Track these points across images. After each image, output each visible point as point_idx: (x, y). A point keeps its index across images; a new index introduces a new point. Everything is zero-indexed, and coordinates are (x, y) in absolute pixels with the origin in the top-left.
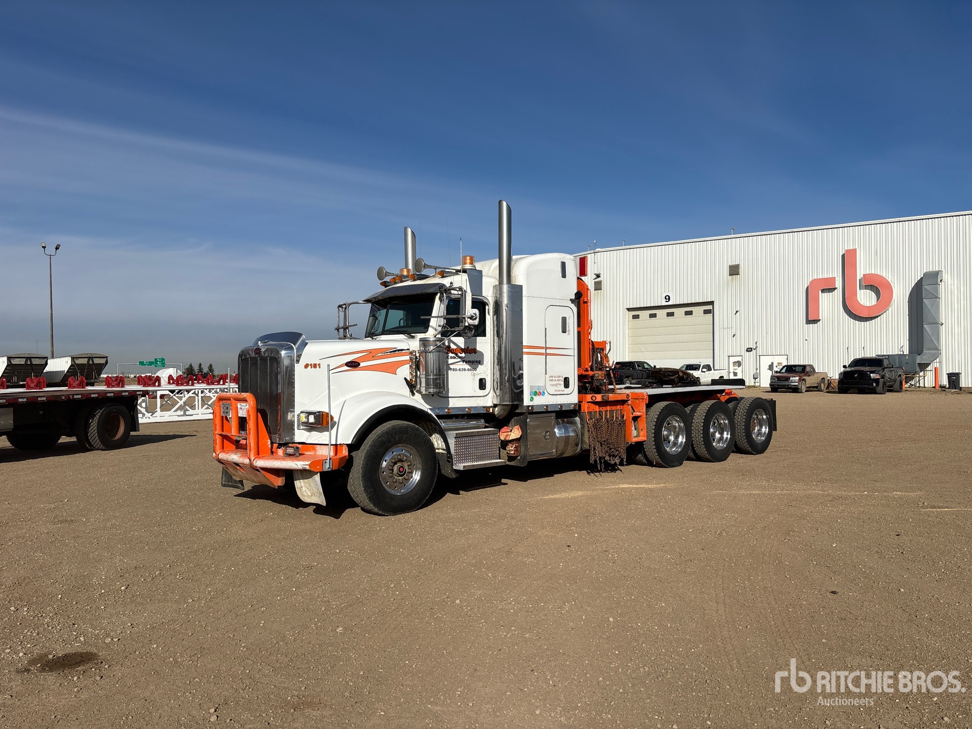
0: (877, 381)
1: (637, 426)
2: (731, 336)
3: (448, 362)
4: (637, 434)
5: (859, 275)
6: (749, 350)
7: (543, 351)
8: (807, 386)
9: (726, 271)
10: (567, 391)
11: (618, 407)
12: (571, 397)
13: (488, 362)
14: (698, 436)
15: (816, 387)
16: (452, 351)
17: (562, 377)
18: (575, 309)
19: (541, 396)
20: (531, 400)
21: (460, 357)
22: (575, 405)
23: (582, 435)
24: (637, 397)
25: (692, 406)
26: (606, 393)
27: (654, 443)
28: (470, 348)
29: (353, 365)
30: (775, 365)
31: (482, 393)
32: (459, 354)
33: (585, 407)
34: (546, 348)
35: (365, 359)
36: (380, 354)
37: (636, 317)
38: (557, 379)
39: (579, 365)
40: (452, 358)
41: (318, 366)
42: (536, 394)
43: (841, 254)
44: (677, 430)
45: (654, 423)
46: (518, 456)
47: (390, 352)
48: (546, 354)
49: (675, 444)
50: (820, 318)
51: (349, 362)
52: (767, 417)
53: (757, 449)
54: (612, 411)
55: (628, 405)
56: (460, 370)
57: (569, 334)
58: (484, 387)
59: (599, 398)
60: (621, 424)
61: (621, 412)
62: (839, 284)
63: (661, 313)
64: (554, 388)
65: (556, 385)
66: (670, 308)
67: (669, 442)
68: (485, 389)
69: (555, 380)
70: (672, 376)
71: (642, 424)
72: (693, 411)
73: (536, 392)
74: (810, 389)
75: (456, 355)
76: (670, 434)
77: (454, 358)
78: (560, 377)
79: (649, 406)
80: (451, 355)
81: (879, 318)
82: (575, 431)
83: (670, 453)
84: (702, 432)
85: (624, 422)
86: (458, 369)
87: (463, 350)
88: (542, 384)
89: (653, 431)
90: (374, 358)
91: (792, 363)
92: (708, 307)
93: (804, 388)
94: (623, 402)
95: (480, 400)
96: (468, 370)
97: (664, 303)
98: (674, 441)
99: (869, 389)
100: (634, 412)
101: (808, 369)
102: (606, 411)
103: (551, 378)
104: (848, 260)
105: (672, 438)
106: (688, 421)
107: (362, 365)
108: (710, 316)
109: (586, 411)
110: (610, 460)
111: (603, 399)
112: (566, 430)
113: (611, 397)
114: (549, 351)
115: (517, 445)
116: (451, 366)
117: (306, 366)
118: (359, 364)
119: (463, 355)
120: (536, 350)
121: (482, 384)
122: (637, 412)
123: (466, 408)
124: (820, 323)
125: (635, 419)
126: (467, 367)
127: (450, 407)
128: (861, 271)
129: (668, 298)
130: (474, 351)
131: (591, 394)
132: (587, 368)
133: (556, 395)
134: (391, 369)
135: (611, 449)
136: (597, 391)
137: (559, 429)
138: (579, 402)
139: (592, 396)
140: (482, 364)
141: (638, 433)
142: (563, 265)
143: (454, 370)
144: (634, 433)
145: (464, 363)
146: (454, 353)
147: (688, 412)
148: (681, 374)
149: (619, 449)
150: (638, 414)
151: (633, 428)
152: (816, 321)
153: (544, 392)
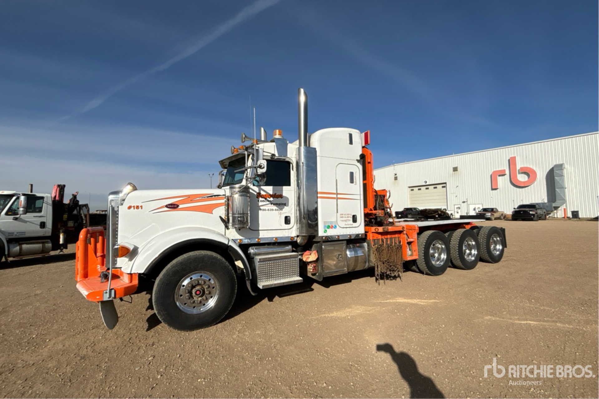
0: (534, 215)
1: (411, 248)
2: (455, 197)
3: (258, 204)
4: (410, 254)
5: (518, 167)
6: (464, 202)
7: (335, 196)
8: (495, 217)
9: (452, 170)
10: (355, 225)
11: (397, 236)
12: (359, 229)
13: (292, 205)
14: (455, 253)
15: (499, 218)
16: (263, 197)
17: (351, 215)
18: (361, 167)
19: (333, 229)
20: (325, 232)
21: (269, 201)
22: (362, 234)
23: (369, 256)
24: (411, 228)
25: (449, 233)
26: (386, 226)
27: (424, 260)
28: (277, 194)
29: (173, 206)
30: (476, 208)
31: (287, 226)
32: (268, 198)
33: (370, 236)
34: (337, 194)
35: (183, 202)
36: (198, 199)
37: (412, 190)
38: (346, 216)
39: (365, 206)
40: (261, 201)
41: (140, 208)
42: (329, 227)
43: (508, 159)
44: (440, 250)
45: (424, 246)
46: (317, 273)
47: (207, 197)
48: (337, 199)
49: (439, 259)
50: (499, 187)
51: (169, 205)
52: (500, 239)
53: (495, 260)
54: (391, 239)
55: (404, 234)
56: (268, 210)
57: (356, 184)
58: (289, 223)
59: (381, 229)
60: (398, 248)
61: (399, 239)
62: (507, 172)
63: (423, 188)
64: (344, 223)
65: (346, 221)
66: (427, 186)
67: (435, 257)
68: (289, 224)
69: (345, 217)
70: (434, 213)
71: (415, 247)
72: (450, 236)
73: (329, 226)
74: (496, 219)
75: (266, 199)
76: (435, 253)
77: (263, 201)
78: (349, 214)
79: (419, 234)
80: (261, 199)
81: (530, 187)
82: (363, 252)
83: (435, 265)
84: (457, 250)
85: (401, 247)
86: (267, 209)
87: (271, 196)
88: (334, 220)
89: (423, 252)
90: (192, 201)
91: (485, 207)
92: (444, 185)
93: (493, 218)
94: (400, 232)
95: (286, 232)
96: (276, 210)
97: (424, 184)
98: (438, 256)
99: (529, 219)
100: (409, 238)
101: (495, 210)
102: (387, 239)
103: (342, 216)
104: (512, 162)
105: (436, 255)
106: (447, 242)
107: (181, 206)
108: (445, 189)
109: (371, 238)
110: (391, 274)
111: (384, 230)
112: (356, 252)
113: (390, 229)
114: (339, 196)
115: (315, 265)
116: (261, 208)
117: (130, 208)
118: (178, 206)
119: (271, 199)
120: (328, 195)
121: (287, 220)
122: (411, 238)
123: (274, 238)
124: (498, 190)
125: (409, 243)
126: (275, 207)
127: (260, 237)
128: (519, 165)
129: (426, 182)
130: (281, 196)
131: (375, 226)
132: (371, 209)
133: (346, 228)
134: (209, 209)
135: (391, 266)
136: (380, 224)
137: (350, 251)
138: (366, 232)
139: (376, 228)
140: (288, 206)
141: (412, 252)
142: (351, 136)
143: (263, 210)
144: (409, 253)
145: (272, 205)
146: (264, 198)
147: (447, 236)
148: (440, 212)
149: (398, 266)
150: (412, 240)
151: (408, 250)
152: (496, 189)
153: (336, 226)
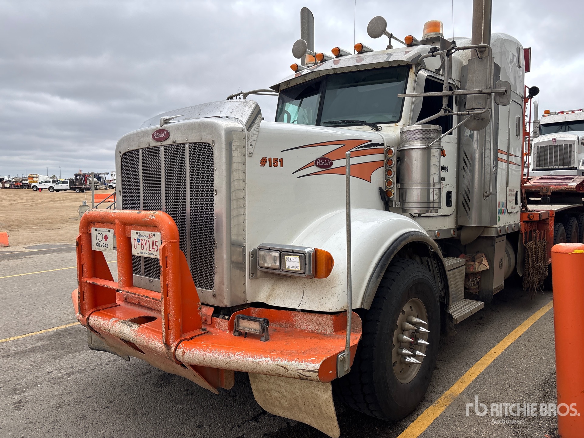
7: (507, 157)
10: (517, 208)
12: (518, 216)
17: (515, 191)
18: (523, 109)
19: (504, 215)
20: (498, 221)
29: (325, 164)
31: (448, 210)
33: (522, 227)
34: (509, 154)
41: (279, 164)
46: (480, 292)
48: (508, 162)
51: (321, 159)
57: (520, 139)
59: (536, 217)
64: (511, 205)
65: (512, 201)
68: (451, 205)
69: (511, 195)
73: (501, 210)
88: (504, 199)
103: (510, 192)
109: (523, 231)
111: (540, 218)
114: (510, 158)
115: (480, 277)
117: (263, 162)
118: (332, 164)
120: (503, 156)
123: (435, 231)
133: (511, 213)
139: (529, 215)
142: (518, 52)
153: (505, 210)
